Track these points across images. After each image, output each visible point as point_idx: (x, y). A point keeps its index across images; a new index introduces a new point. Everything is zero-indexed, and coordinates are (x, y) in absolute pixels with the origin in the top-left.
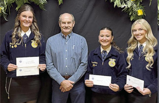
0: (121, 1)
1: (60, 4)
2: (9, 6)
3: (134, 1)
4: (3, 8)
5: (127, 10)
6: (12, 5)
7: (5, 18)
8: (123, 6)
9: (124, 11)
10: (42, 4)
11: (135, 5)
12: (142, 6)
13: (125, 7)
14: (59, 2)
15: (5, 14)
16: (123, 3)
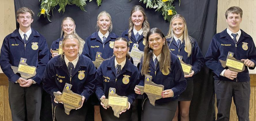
0: (152, 3)
1: (98, 6)
2: (52, 8)
3: (165, 2)
4: (47, 11)
5: (160, 11)
6: (55, 7)
7: (49, 19)
8: (155, 7)
9: (157, 11)
10: (82, 6)
11: (165, 6)
12: (173, 6)
13: (157, 8)
14: (98, 4)
15: (48, 15)
16: (155, 4)
